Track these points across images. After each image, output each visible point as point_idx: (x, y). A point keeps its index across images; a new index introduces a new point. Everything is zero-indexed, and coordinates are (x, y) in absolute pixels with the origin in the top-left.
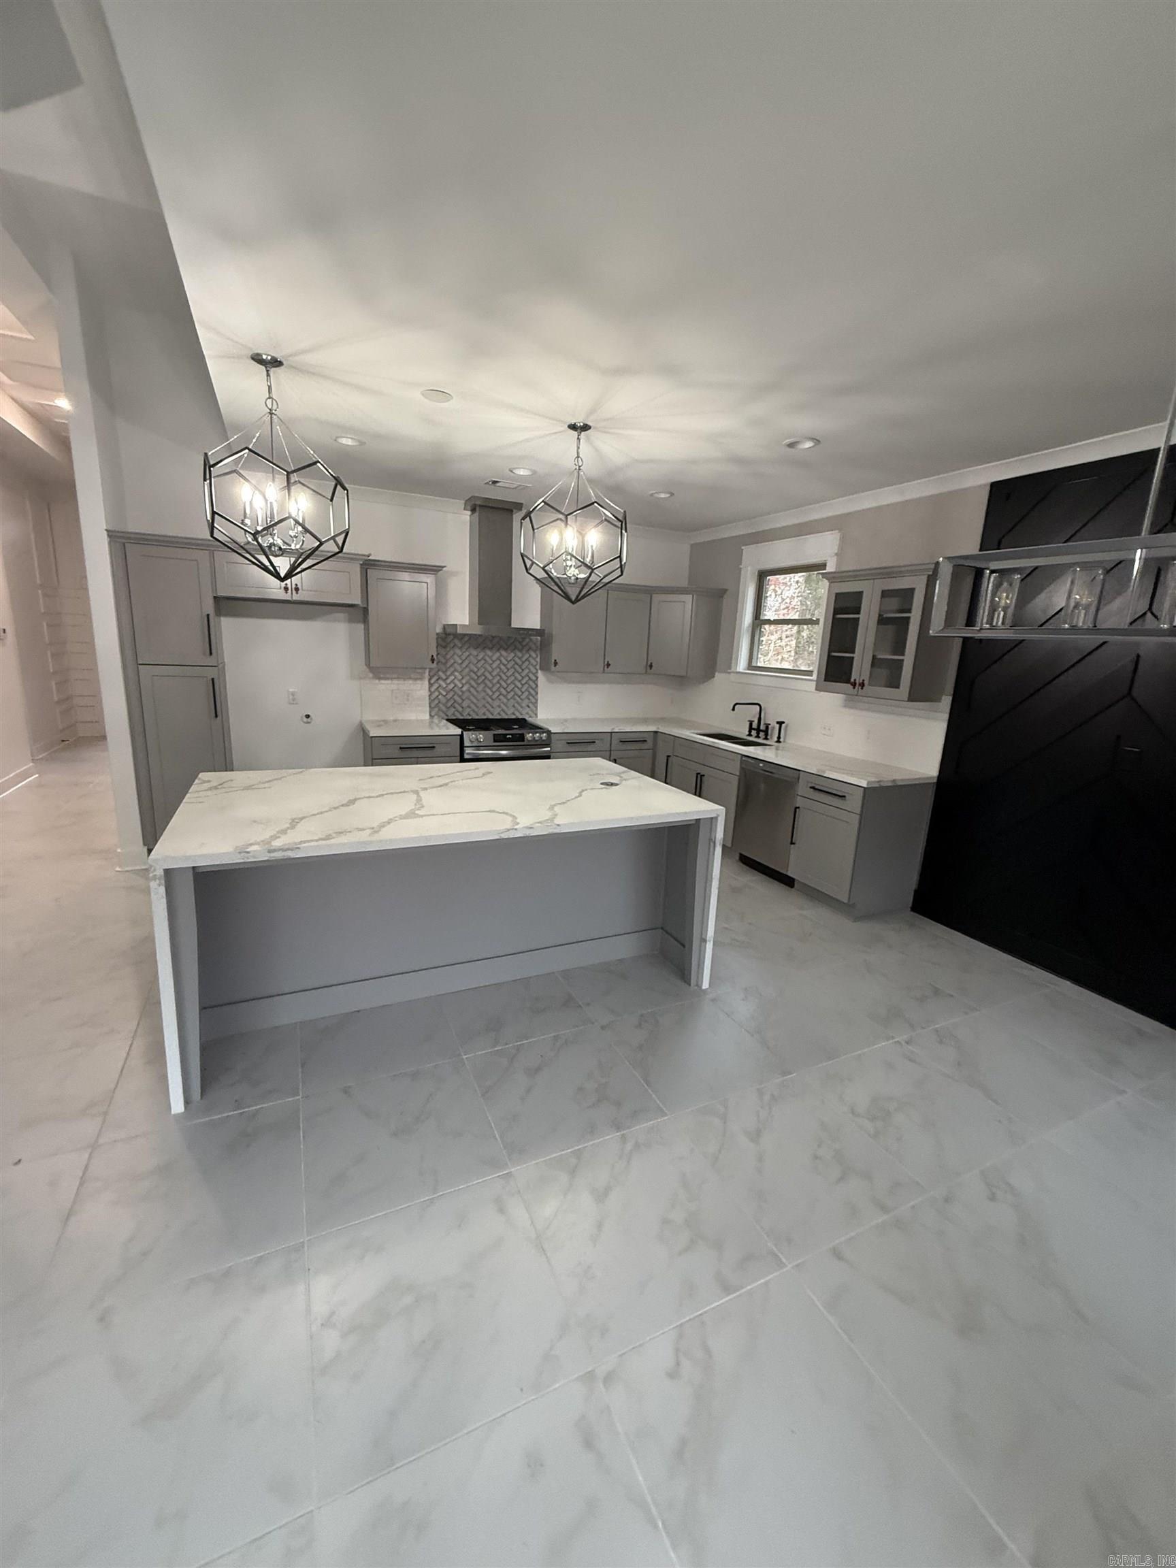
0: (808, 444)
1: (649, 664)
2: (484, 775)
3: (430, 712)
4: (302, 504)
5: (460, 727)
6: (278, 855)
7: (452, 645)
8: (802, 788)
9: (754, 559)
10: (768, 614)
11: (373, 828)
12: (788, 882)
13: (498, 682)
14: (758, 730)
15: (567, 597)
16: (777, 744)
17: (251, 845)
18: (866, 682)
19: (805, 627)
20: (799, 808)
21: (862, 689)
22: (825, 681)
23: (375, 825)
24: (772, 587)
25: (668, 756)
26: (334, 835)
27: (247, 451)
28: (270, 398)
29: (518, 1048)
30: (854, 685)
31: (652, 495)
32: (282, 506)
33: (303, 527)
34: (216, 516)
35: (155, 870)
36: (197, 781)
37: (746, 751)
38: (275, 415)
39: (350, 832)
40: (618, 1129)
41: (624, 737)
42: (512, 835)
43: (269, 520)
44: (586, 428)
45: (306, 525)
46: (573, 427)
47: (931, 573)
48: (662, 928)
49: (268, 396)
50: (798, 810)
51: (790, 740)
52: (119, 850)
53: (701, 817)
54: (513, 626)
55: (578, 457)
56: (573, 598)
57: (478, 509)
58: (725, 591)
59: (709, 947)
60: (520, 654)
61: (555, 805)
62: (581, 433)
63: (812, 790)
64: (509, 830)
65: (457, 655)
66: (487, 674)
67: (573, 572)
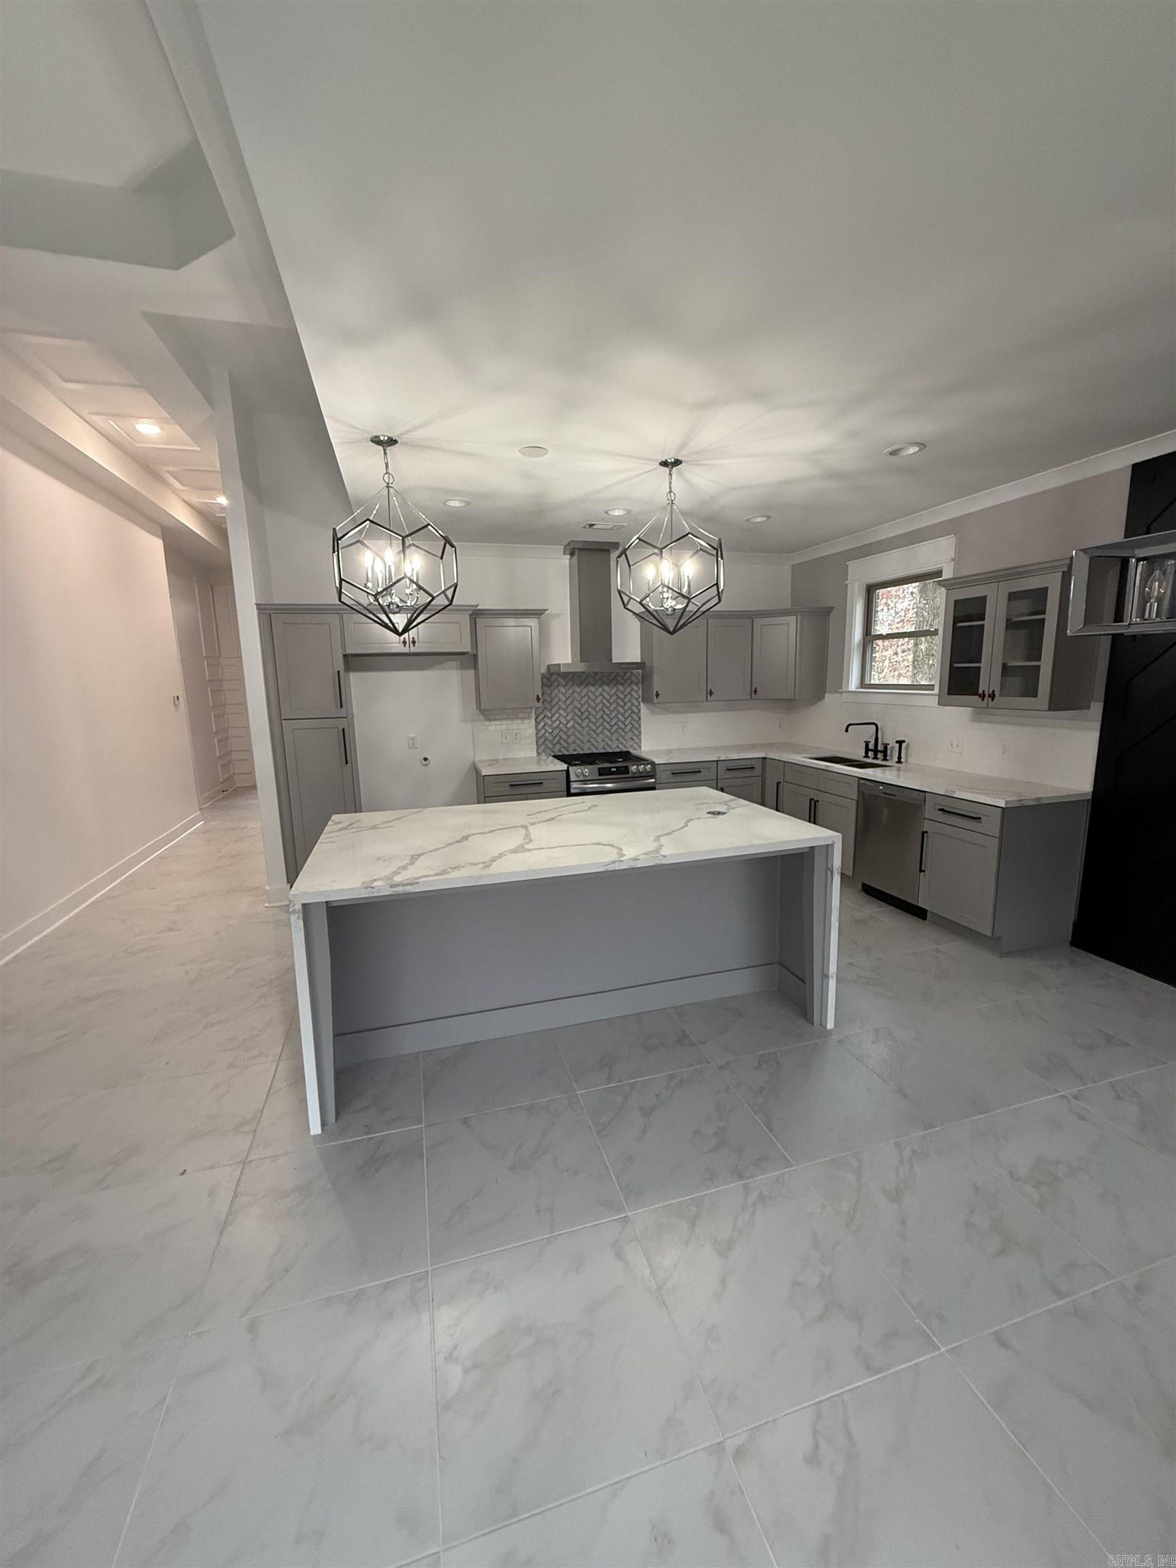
0: (913, 450)
1: (754, 689)
2: (589, 808)
3: (537, 749)
4: (416, 563)
5: (566, 763)
6: (400, 889)
7: (556, 684)
8: (929, 811)
9: (859, 573)
10: (881, 629)
11: (484, 863)
12: (920, 913)
13: (602, 717)
14: (876, 751)
15: (665, 628)
16: (898, 765)
17: (376, 880)
18: (997, 693)
19: (923, 639)
20: (927, 832)
21: (992, 700)
22: (949, 694)
23: (487, 859)
24: (884, 600)
25: (780, 782)
26: (449, 870)
27: (368, 522)
28: (386, 473)
29: (632, 1086)
30: (983, 696)
31: (748, 520)
32: (398, 568)
33: (417, 585)
34: (343, 582)
35: (294, 905)
36: (330, 823)
37: (865, 774)
38: (392, 487)
39: (463, 867)
40: (741, 1176)
41: (731, 765)
42: (617, 867)
43: (388, 581)
44: (677, 462)
45: (420, 583)
46: (664, 464)
47: (1066, 569)
48: (780, 963)
49: (385, 472)
50: (925, 834)
51: (913, 758)
52: (267, 888)
53: (815, 845)
54: (614, 661)
55: (670, 492)
56: (671, 630)
57: (576, 552)
58: (832, 609)
59: (832, 984)
60: (621, 688)
61: (660, 836)
62: (672, 468)
63: (941, 812)
64: (614, 862)
65: (561, 693)
66: (590, 710)
67: (669, 604)
